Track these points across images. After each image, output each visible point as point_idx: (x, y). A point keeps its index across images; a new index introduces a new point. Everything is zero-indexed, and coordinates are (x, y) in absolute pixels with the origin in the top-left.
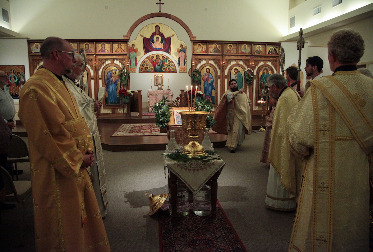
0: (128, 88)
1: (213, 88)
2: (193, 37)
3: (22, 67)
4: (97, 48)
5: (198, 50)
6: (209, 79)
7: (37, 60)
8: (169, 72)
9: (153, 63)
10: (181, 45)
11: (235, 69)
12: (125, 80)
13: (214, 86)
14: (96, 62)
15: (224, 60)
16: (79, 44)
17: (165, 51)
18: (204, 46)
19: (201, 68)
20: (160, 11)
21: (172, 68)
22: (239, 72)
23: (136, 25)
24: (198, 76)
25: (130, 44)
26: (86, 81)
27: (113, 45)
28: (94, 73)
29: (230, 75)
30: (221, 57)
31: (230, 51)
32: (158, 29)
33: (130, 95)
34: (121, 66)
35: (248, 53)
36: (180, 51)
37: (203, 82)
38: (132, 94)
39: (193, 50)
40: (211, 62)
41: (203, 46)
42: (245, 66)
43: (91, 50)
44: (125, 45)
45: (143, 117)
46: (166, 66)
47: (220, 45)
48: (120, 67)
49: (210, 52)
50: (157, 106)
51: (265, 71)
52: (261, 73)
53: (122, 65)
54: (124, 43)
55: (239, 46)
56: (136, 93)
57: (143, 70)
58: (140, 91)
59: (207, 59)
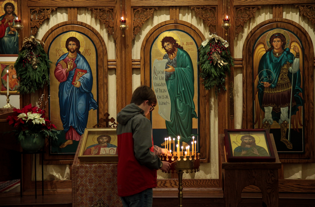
1: (90, 104)
6: (76, 75)
11: (167, 39)
13: (95, 97)
15: (129, 11)
19: (51, 37)
22: (181, 48)
24: (38, 64)
29: (148, 59)
37: (58, 83)
40: (85, 18)
42: (201, 28)
51: (274, 44)
52: (260, 51)
59: (70, 8)
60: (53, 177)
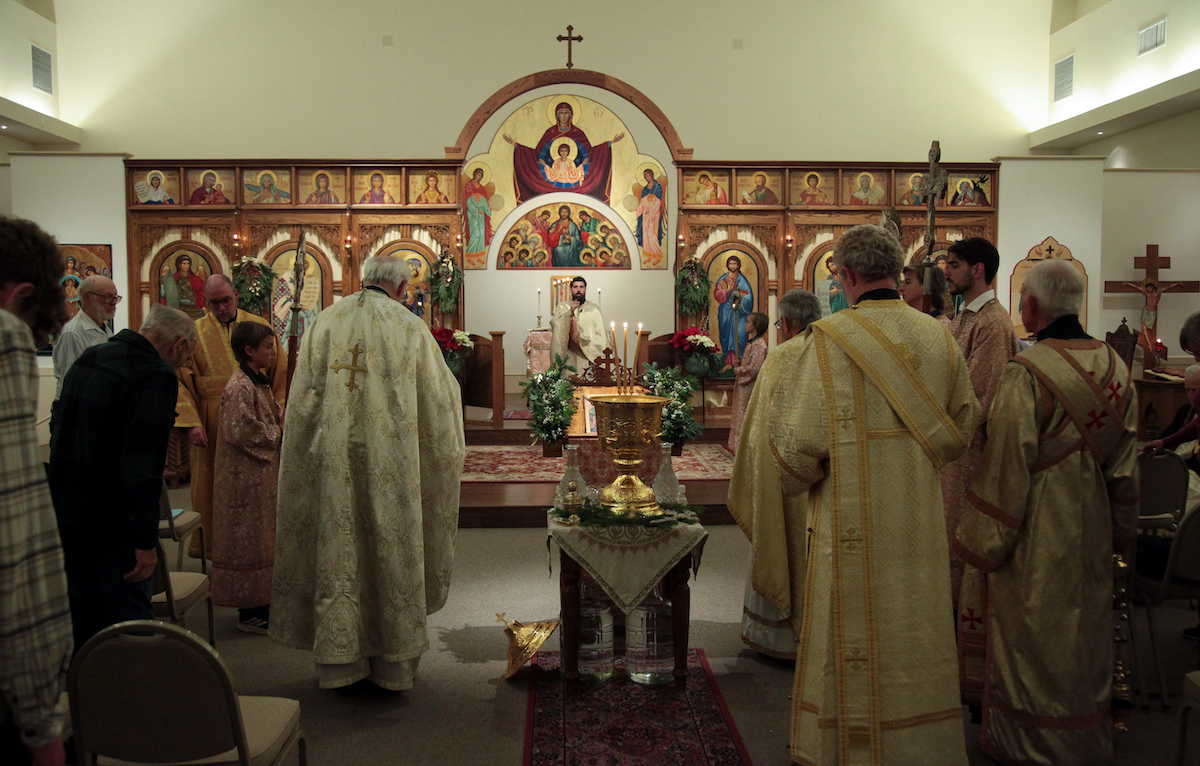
0: (459, 324)
2: (682, 151)
3: (103, 249)
4: (357, 189)
5: (698, 196)
7: (153, 227)
8: (605, 266)
9: (546, 234)
10: (649, 172)
11: (831, 259)
12: (450, 296)
14: (353, 235)
15: (792, 229)
16: (297, 174)
17: (590, 194)
18: (722, 180)
19: (711, 256)
20: (570, 64)
21: (614, 253)
23: (488, 113)
24: (699, 285)
25: (468, 170)
26: (316, 299)
27: (411, 177)
28: (345, 272)
29: (811, 280)
30: (781, 216)
31: (813, 196)
32: (567, 115)
33: (463, 349)
34: (436, 248)
35: (876, 202)
36: (645, 192)
37: (718, 304)
38: (470, 344)
39: (683, 195)
40: (746, 236)
41: (718, 180)
43: (338, 195)
44: (451, 180)
45: (508, 425)
46: (594, 247)
47: (775, 178)
48: (431, 252)
49: (740, 201)
50: (539, 381)
53: (439, 247)
54: (447, 172)
55: (846, 179)
56: (486, 343)
57: (512, 260)
58: (498, 336)
59: (731, 225)
60: (710, 403)
